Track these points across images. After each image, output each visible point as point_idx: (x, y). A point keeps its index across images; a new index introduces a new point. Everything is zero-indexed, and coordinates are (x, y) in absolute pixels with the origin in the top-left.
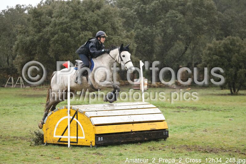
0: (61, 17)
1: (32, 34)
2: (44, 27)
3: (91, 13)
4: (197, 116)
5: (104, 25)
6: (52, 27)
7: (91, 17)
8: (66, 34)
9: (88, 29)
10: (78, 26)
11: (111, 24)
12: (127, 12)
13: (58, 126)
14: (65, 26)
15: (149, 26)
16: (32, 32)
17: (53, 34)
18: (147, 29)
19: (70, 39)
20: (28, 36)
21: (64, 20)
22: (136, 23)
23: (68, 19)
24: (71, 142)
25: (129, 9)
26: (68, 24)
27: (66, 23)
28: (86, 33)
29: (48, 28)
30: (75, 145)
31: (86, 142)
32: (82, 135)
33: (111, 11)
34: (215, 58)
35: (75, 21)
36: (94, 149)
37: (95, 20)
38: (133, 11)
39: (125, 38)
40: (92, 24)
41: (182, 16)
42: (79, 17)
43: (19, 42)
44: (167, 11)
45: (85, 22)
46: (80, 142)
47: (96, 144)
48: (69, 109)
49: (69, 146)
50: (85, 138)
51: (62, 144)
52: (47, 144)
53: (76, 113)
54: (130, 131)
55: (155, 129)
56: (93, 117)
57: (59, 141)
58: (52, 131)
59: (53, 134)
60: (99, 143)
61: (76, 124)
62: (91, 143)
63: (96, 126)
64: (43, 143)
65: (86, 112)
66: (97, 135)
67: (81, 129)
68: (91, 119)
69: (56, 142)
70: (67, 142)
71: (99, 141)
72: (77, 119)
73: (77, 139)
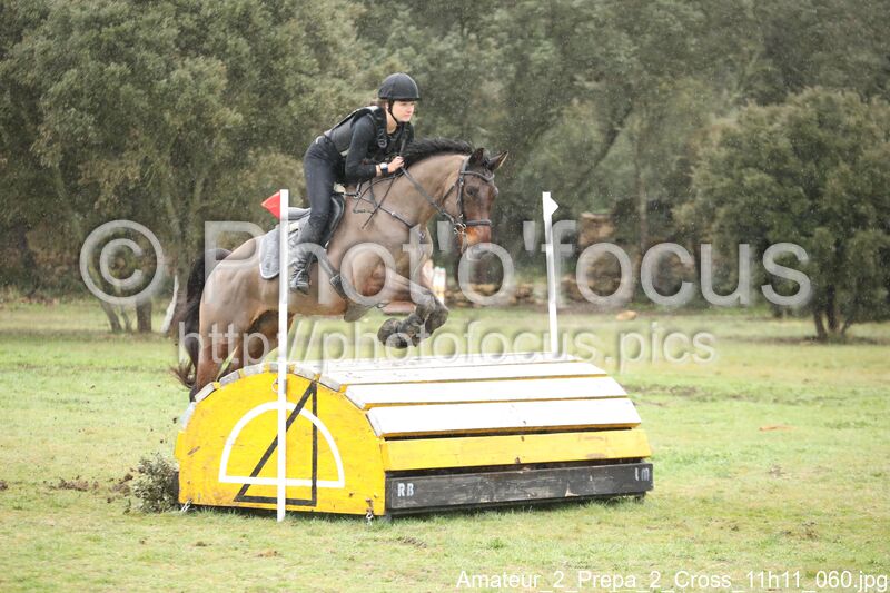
13: (237, 439)
24: (288, 502)
30: (304, 512)
31: (348, 499)
32: (333, 475)
36: (381, 527)
46: (323, 501)
47: (388, 509)
48: (282, 376)
49: (281, 514)
50: (346, 486)
51: (252, 508)
52: (192, 506)
53: (312, 390)
54: (513, 462)
55: (602, 457)
56: (377, 405)
57: (241, 496)
58: (215, 457)
59: (218, 470)
60: (399, 506)
61: (311, 431)
62: (367, 506)
63: (387, 439)
64: (177, 505)
65: (349, 387)
66: (394, 475)
67: (329, 450)
68: (373, 413)
69: (228, 501)
70: (274, 501)
71: (401, 497)
72: (315, 411)
73: (314, 487)
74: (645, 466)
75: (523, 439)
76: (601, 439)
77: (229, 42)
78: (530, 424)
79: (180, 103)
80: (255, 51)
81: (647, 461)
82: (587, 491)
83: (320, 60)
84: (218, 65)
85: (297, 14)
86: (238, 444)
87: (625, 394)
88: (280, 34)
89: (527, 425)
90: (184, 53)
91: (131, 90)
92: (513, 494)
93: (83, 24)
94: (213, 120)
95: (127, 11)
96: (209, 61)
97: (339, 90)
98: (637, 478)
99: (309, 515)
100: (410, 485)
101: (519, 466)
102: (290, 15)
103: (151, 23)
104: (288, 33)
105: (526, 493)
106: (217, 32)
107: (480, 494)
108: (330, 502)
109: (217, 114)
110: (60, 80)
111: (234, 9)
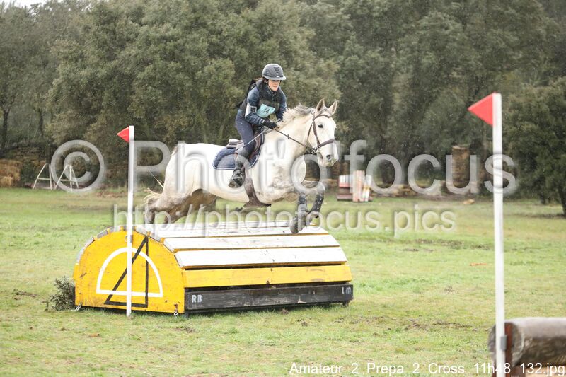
0: (163, 23)
1: (94, 61)
2: (123, 47)
3: (233, 16)
4: (449, 260)
5: (264, 43)
6: (139, 48)
7: (233, 24)
8: (172, 64)
9: (224, 53)
10: (203, 45)
11: (281, 44)
12: (328, 13)
13: (106, 269)
14: (171, 46)
15: (380, 49)
16: (93, 59)
17: (143, 63)
18: (374, 54)
19: (180, 76)
20: (84, 67)
21: (168, 30)
22: (348, 41)
23: (178, 31)
24: (133, 305)
25: (332, 6)
26: (179, 41)
27: (172, 38)
28: (219, 62)
29: (131, 50)
30: (141, 311)
31: (164, 304)
32: (157, 290)
33: (281, 12)
34: (527, 129)
35: (195, 35)
36: (181, 320)
37: (242, 33)
38: (342, 12)
39: (312, 76)
40: (235, 41)
41: (459, 25)
42: (204, 25)
43: (61, 81)
44: (424, 13)
45: (219, 37)
46: (151, 305)
47: (186, 309)
48: (130, 232)
49: (129, 312)
50: (164, 296)
51: (113, 308)
52: (82, 307)
53: (146, 240)
54: (264, 283)
55: (321, 281)
56: (181, 250)
57: (108, 301)
58: (94, 279)
59: (96, 286)
60: (193, 308)
61: (145, 265)
62: (175, 308)
63: (186, 269)
64: (74, 306)
65: (166, 240)
66: (190, 291)
67: (155, 275)
68: (179, 254)
69: (101, 304)
70: (125, 304)
71: (194, 303)
72: (147, 253)
73: (147, 297)
74: (348, 286)
75: (272, 270)
76: (321, 270)
77: (237, 51)
78: (277, 261)
79: (209, 84)
80: (251, 55)
81: (350, 283)
82: (311, 300)
83: (287, 61)
84: (229, 63)
85: (275, 35)
86: (106, 272)
87: (338, 244)
88: (265, 46)
89: (275, 262)
90: (212, 56)
91: (182, 77)
92: (263, 302)
93: (156, 40)
94: (227, 93)
95: (181, 33)
96: (225, 61)
97: (298, 78)
98: (343, 293)
99: (143, 313)
100: (200, 296)
101: (268, 285)
102: (270, 35)
103: (194, 40)
104: (269, 46)
105: (273, 301)
106: (230, 45)
107: (244, 301)
108: (155, 305)
109: (229, 90)
110: (144, 71)
111: (240, 32)
